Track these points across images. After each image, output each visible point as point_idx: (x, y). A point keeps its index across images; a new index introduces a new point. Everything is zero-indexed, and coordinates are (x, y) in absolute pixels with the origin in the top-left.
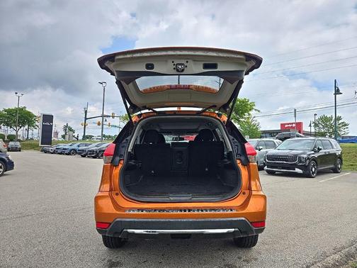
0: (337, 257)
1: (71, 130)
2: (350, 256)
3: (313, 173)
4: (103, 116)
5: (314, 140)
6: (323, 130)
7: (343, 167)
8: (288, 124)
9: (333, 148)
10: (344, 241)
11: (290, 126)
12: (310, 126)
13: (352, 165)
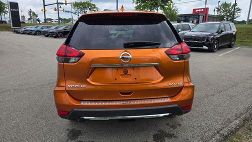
0: (237, 122)
1: (34, 14)
2: (246, 120)
3: (215, 49)
4: (58, 3)
5: (220, 24)
6: (223, 14)
7: (236, 43)
8: (198, 9)
9: (231, 30)
10: (241, 108)
11: (200, 10)
12: (214, 10)
13: (241, 42)
